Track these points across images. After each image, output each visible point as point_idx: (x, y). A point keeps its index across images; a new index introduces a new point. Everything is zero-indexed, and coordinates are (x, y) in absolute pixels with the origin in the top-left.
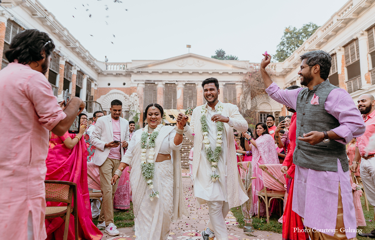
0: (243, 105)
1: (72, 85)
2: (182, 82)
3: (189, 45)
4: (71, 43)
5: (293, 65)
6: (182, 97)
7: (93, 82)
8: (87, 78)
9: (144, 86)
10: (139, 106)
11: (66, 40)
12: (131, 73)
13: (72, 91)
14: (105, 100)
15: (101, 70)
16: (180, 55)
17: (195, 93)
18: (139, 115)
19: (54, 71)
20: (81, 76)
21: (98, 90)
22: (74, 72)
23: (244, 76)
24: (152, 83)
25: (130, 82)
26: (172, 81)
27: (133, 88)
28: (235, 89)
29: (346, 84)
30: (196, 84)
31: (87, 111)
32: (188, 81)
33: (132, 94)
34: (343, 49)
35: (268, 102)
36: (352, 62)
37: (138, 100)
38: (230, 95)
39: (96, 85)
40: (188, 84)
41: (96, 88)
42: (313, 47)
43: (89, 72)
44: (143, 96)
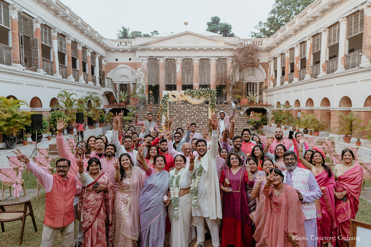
0: (232, 78)
1: (88, 66)
2: (181, 58)
3: (186, 23)
4: (85, 30)
5: (276, 43)
6: (181, 71)
7: (103, 59)
8: (99, 56)
9: (147, 61)
10: (144, 80)
11: (82, 29)
12: (136, 50)
13: (89, 70)
14: (114, 74)
15: (109, 47)
16: (178, 33)
17: (192, 67)
18: (145, 87)
19: (75, 57)
20: (94, 55)
21: (108, 65)
22: (89, 54)
23: (234, 52)
24: (154, 59)
25: (135, 58)
26: (172, 57)
27: (138, 63)
28: (226, 63)
29: (311, 68)
30: (193, 59)
31: (101, 86)
32: (186, 57)
33: (138, 69)
34: (312, 38)
35: (254, 74)
36: (317, 51)
37: (143, 75)
38: (222, 68)
39: (105, 61)
40: (186, 60)
41: (106, 64)
42: (290, 33)
43: (100, 51)
44: (147, 70)
